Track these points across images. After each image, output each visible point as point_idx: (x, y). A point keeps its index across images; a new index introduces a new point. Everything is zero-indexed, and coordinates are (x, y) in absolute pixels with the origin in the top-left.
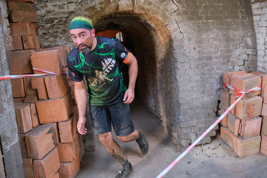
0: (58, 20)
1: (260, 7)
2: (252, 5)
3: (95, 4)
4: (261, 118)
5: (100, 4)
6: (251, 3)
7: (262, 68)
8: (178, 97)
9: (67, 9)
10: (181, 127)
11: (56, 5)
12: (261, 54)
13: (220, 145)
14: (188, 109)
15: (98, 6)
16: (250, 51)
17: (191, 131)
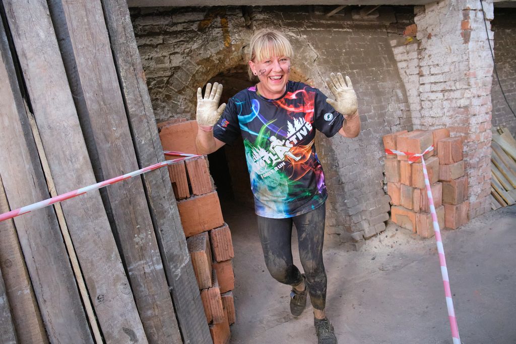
0: (156, 81)
1: (405, 51)
2: (393, 49)
3: (210, 54)
4: (441, 183)
5: (218, 53)
6: (392, 47)
7: (420, 125)
8: (338, 175)
9: (168, 63)
10: (351, 214)
11: (151, 58)
12: (416, 108)
13: (397, 230)
14: (353, 190)
15: (215, 58)
16: (402, 106)
17: (362, 218)
